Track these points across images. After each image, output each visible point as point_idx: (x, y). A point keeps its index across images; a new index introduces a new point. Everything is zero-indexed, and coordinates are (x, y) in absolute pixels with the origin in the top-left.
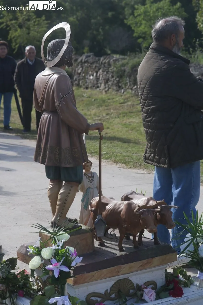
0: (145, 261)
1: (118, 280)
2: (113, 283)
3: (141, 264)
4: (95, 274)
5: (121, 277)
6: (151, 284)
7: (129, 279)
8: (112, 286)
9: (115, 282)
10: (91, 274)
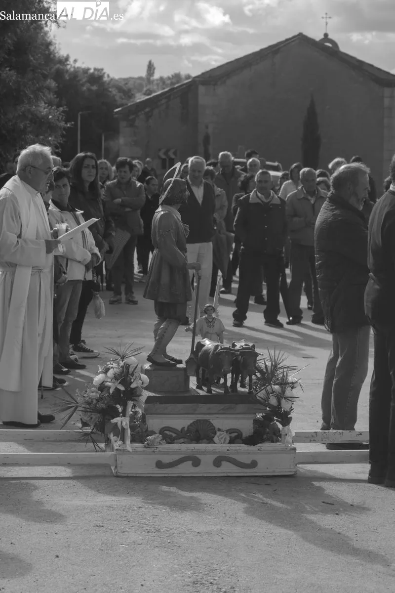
0: (227, 406)
1: (198, 420)
2: (190, 421)
3: (221, 408)
4: (170, 407)
5: (200, 417)
6: (234, 432)
7: (210, 422)
8: (191, 425)
9: (193, 423)
10: (163, 405)
